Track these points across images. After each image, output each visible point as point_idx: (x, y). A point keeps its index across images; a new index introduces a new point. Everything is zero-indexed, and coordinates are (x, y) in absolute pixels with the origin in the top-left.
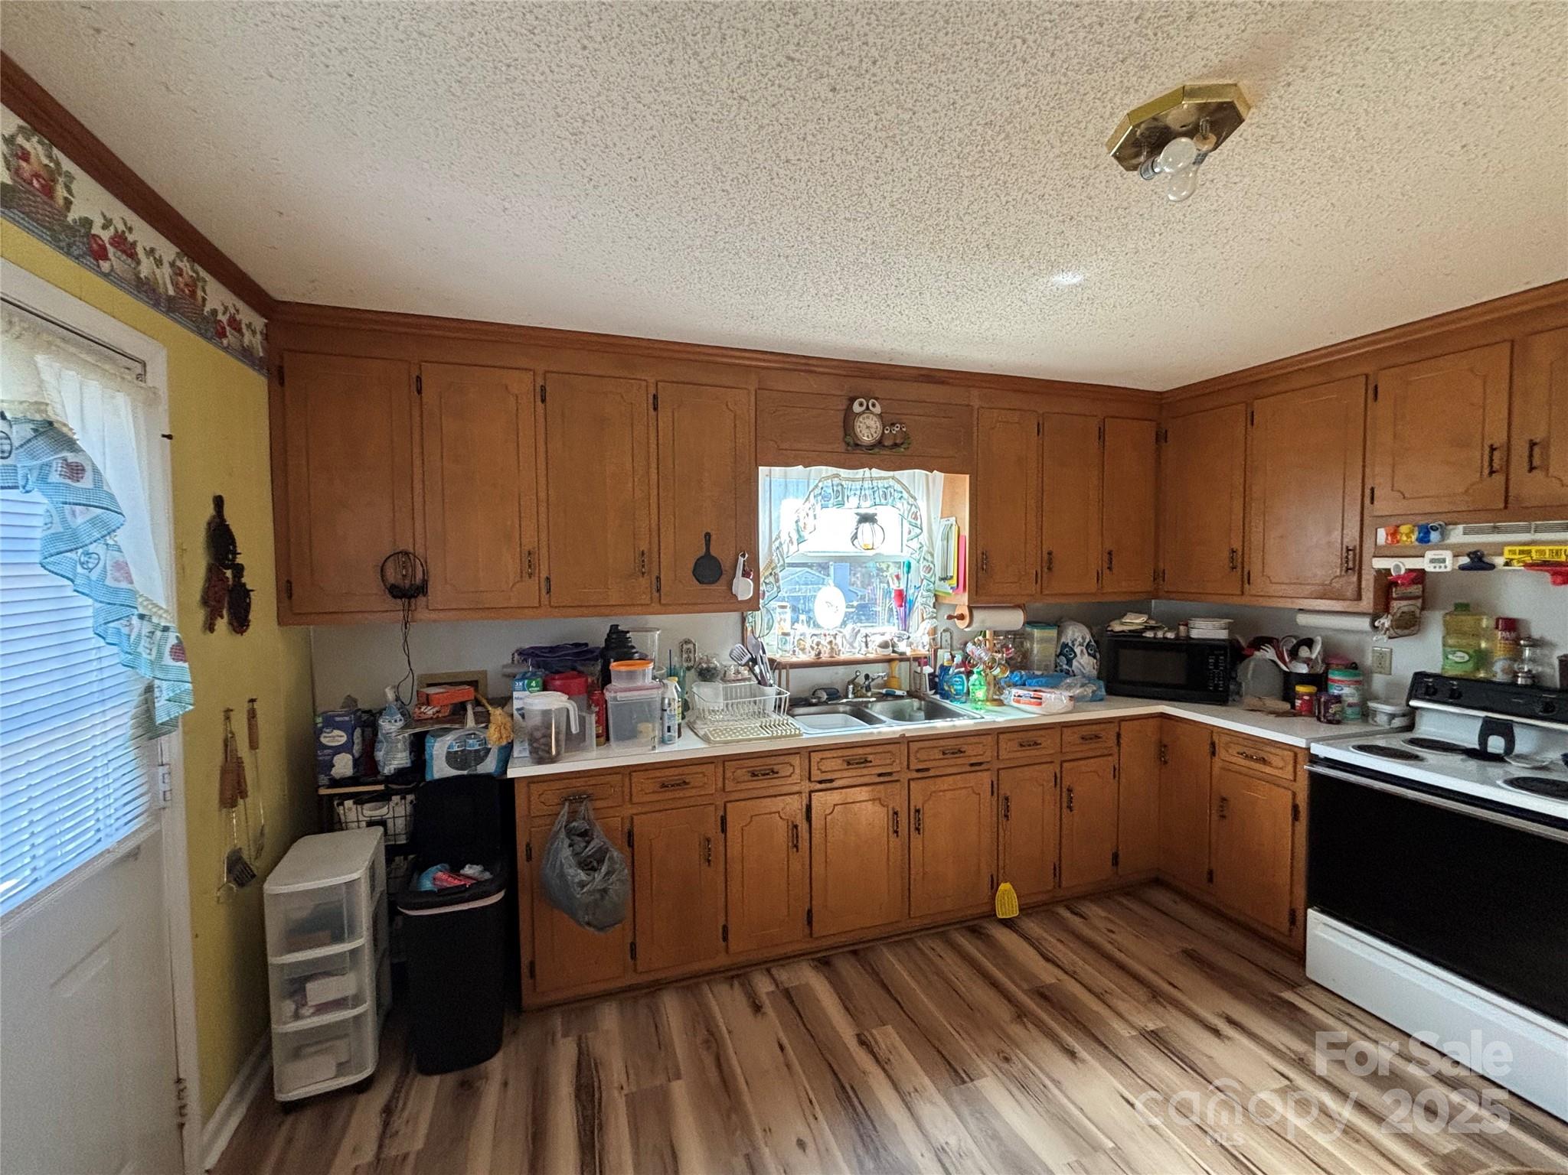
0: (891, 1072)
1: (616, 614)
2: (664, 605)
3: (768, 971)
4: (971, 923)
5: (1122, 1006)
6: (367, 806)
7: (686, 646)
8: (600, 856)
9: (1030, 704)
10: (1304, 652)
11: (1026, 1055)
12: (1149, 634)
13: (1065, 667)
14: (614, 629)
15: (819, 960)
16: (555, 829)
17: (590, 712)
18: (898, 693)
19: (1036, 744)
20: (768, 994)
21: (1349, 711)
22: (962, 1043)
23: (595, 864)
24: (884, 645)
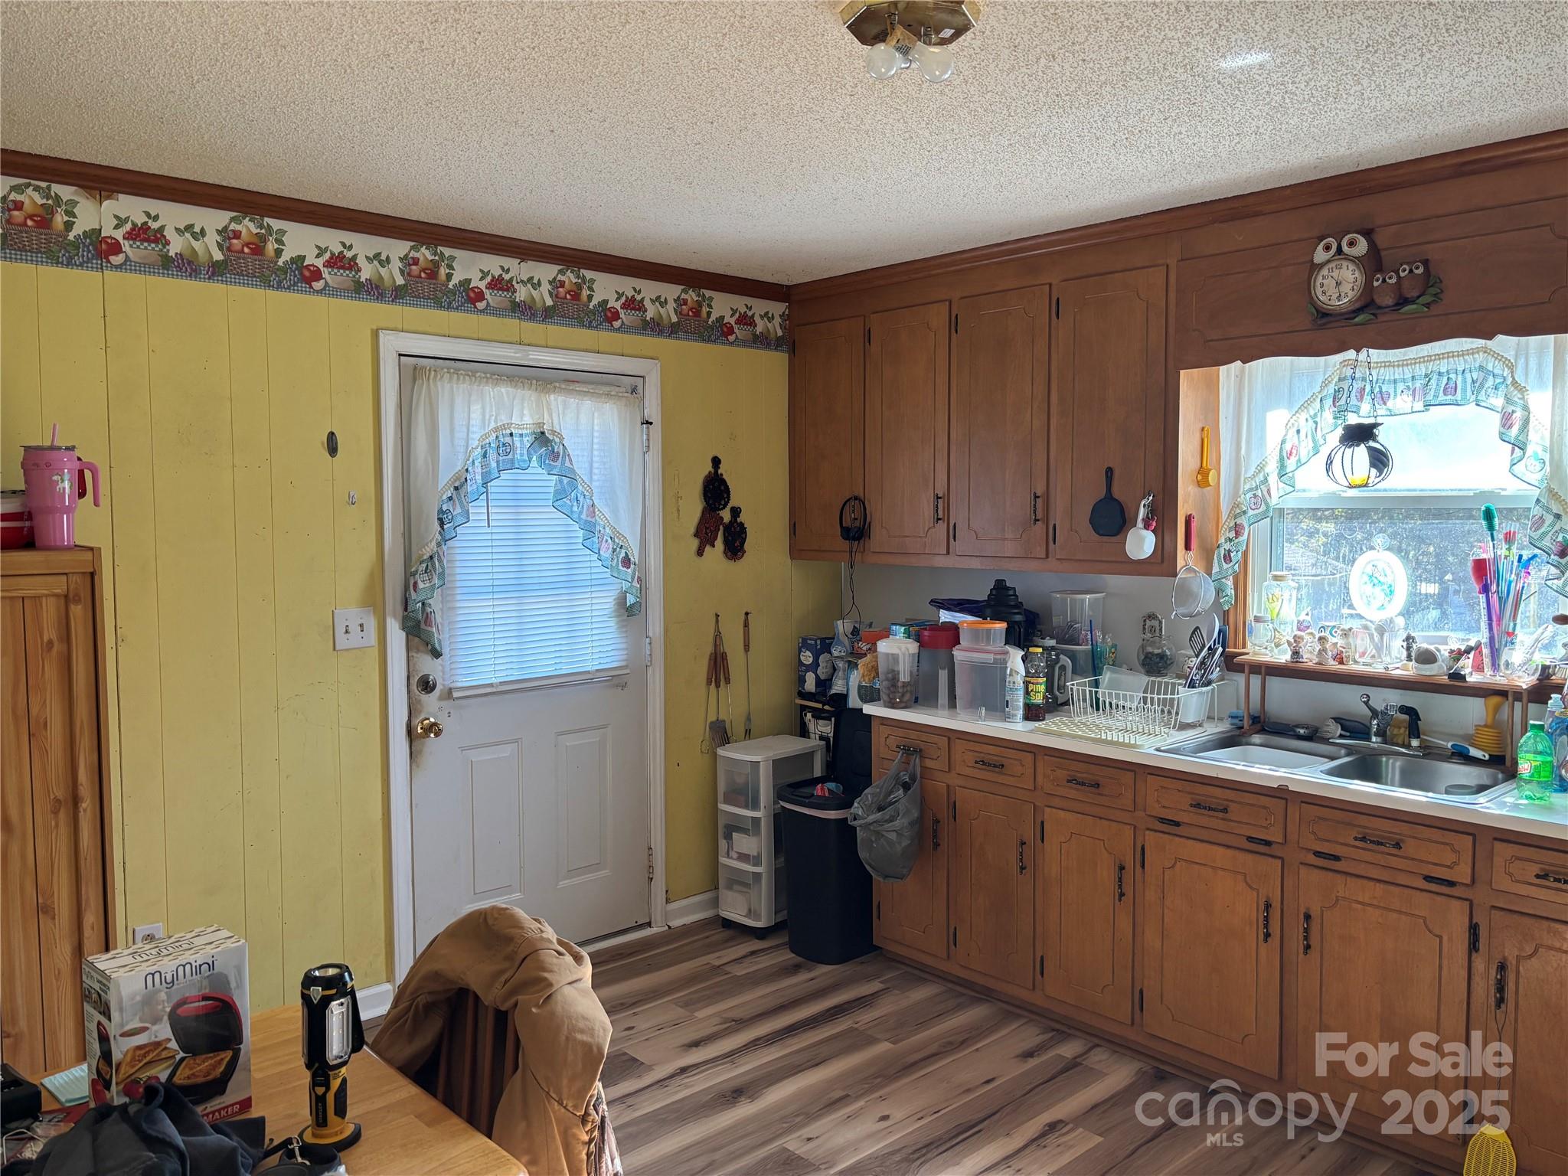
1: (1014, 568)
6: (821, 722)
14: (998, 584)
17: (943, 668)
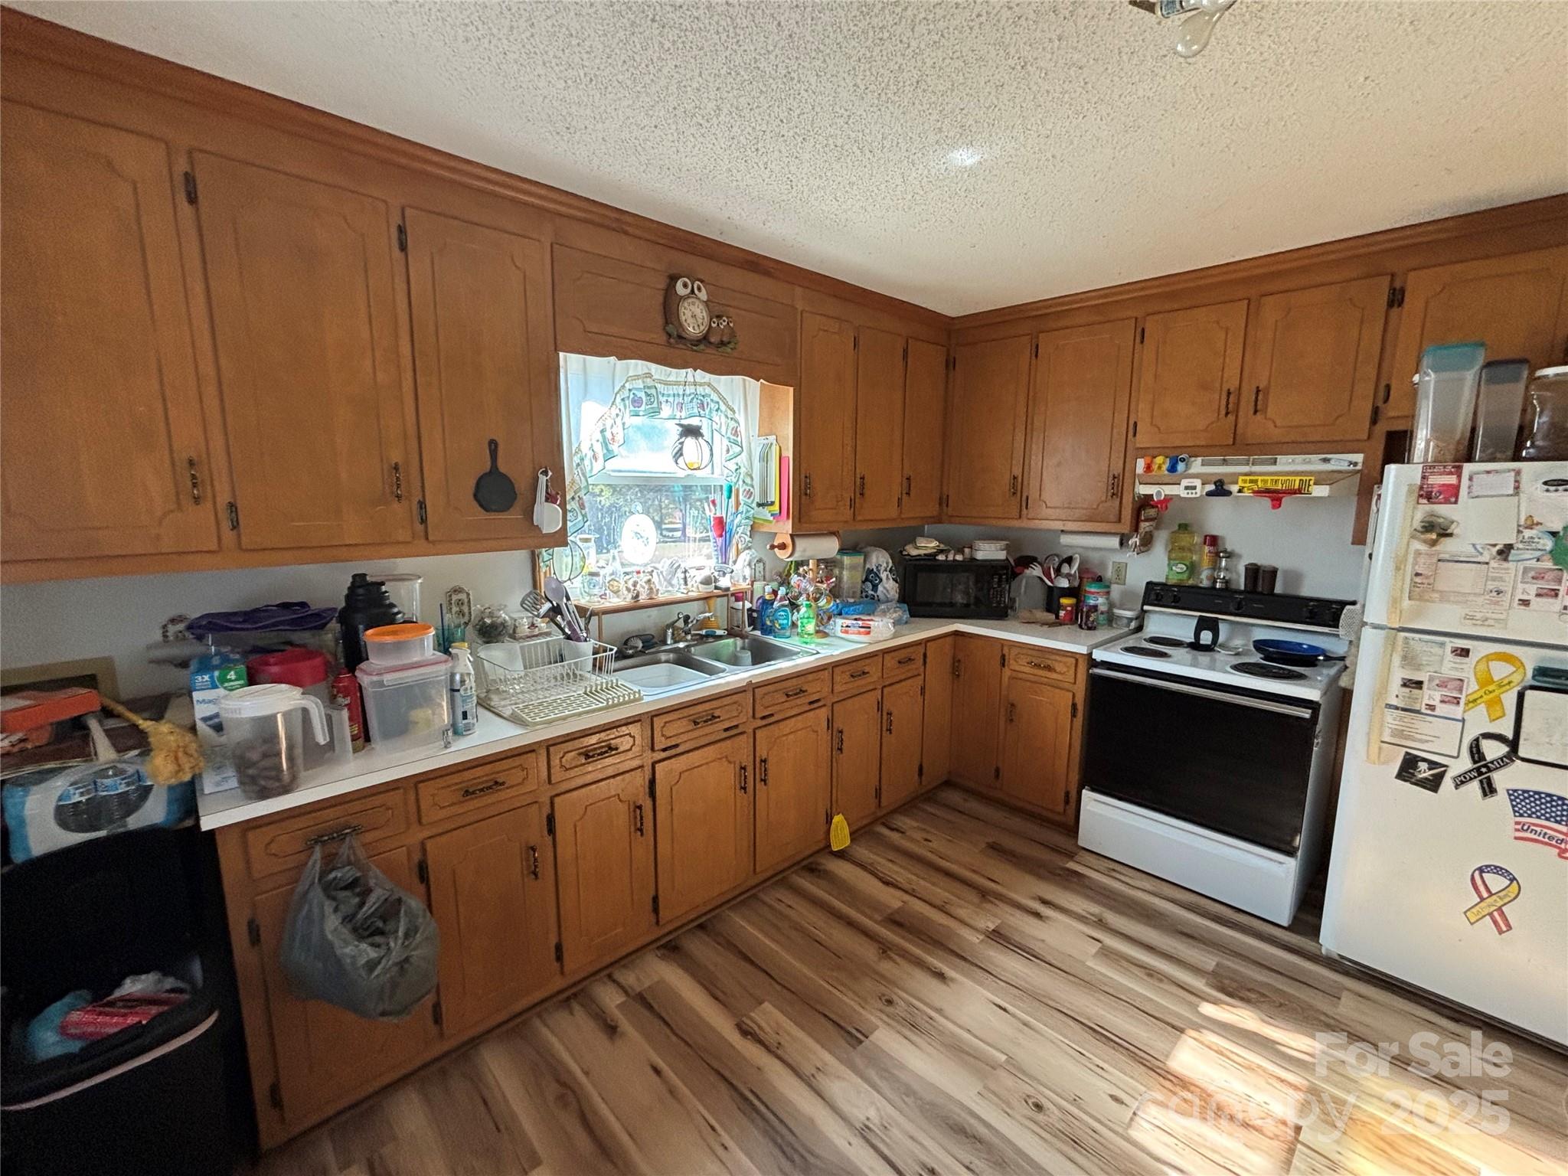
0: (786, 1057)
1: (357, 559)
2: (433, 542)
3: (610, 976)
4: (805, 863)
5: (962, 913)
7: (456, 597)
8: (390, 910)
9: (859, 633)
10: (1065, 569)
11: (906, 992)
12: (941, 557)
13: (871, 592)
14: (359, 580)
15: (663, 946)
16: (300, 888)
17: (340, 708)
18: (719, 632)
19: (864, 673)
20: (618, 1006)
21: (1101, 617)
22: (845, 998)
23: (380, 924)
24: (707, 582)
